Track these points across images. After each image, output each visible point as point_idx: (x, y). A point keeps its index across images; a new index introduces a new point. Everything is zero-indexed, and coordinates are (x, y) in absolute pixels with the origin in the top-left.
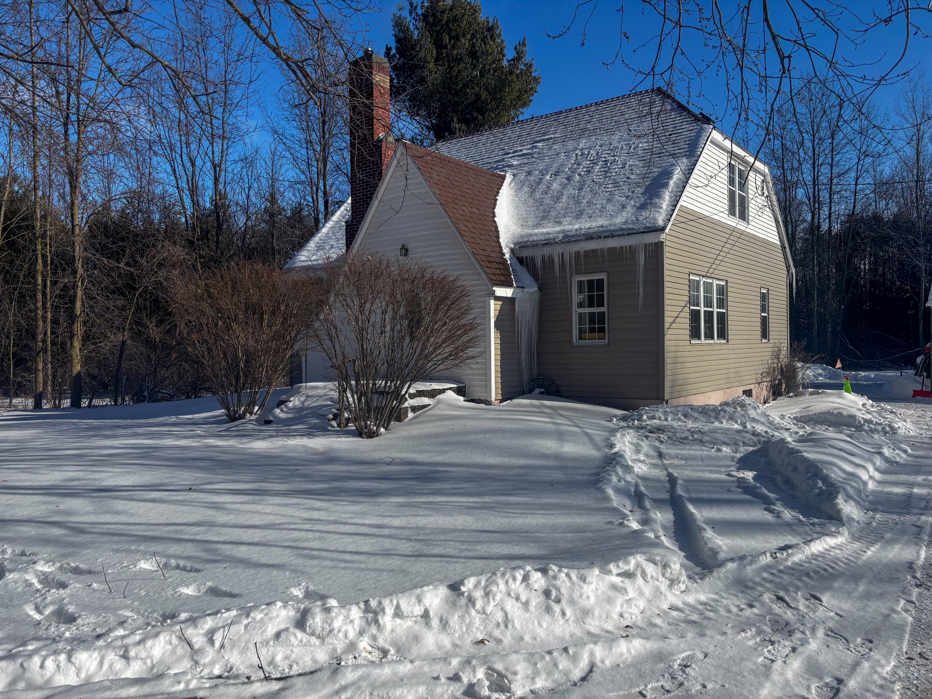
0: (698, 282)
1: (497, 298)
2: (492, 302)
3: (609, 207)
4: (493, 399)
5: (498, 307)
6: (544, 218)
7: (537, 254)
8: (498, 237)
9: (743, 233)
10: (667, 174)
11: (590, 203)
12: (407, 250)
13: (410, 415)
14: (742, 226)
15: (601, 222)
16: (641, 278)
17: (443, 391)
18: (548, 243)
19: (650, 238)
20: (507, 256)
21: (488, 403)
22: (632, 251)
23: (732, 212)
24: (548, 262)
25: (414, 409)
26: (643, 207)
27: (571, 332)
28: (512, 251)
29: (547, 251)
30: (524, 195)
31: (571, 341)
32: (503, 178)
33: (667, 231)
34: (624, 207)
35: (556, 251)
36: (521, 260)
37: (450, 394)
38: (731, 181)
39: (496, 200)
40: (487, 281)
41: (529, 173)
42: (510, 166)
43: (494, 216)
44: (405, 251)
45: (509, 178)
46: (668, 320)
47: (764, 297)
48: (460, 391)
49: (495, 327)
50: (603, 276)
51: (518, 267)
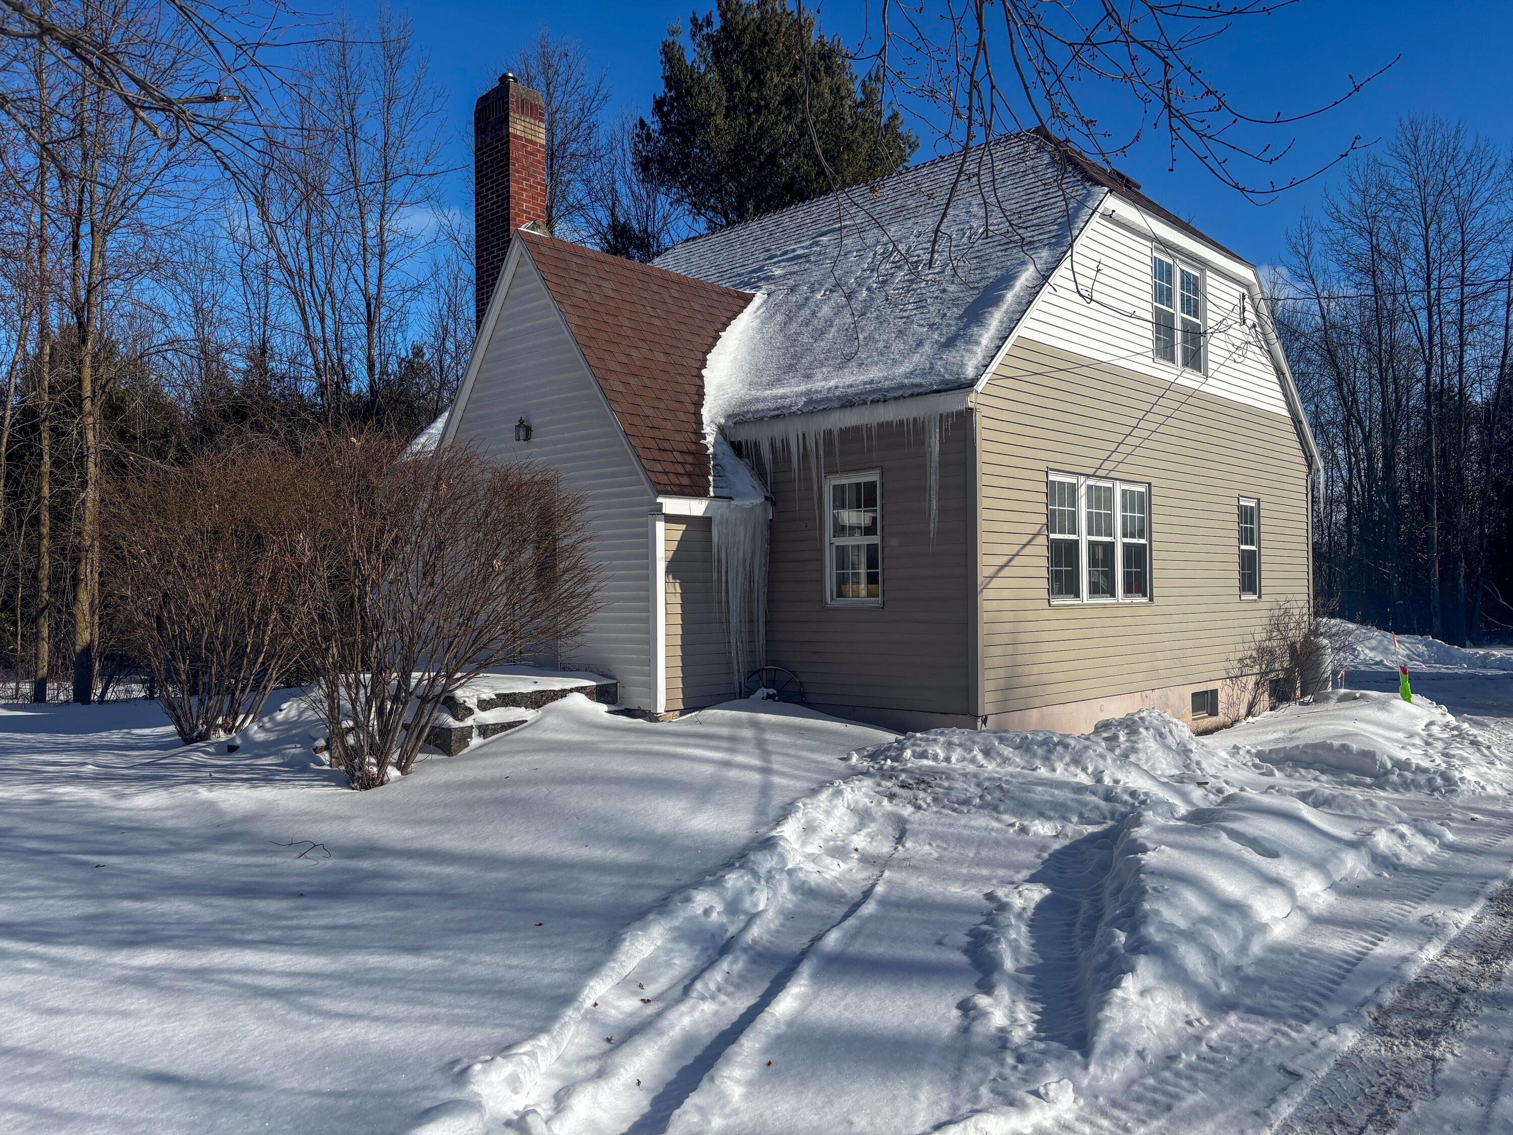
0: (1073, 488)
1: (671, 519)
2: (660, 526)
3: (898, 346)
4: (661, 709)
5: (678, 535)
6: (790, 369)
7: (762, 435)
8: (699, 405)
9: (1192, 394)
10: (1007, 280)
11: (870, 338)
12: (528, 430)
13: (476, 741)
14: (1190, 380)
15: (875, 373)
16: (934, 480)
17: (563, 693)
18: (780, 414)
19: (950, 403)
20: (710, 440)
21: (652, 717)
22: (918, 428)
23: (1165, 351)
24: (781, 450)
25: (485, 730)
26: (949, 343)
27: (822, 581)
28: (721, 429)
29: (778, 430)
30: (772, 328)
31: (822, 600)
32: (749, 299)
33: (980, 386)
34: (920, 344)
35: (792, 431)
36: (737, 448)
37: (579, 701)
38: (1162, 294)
39: (717, 338)
40: (647, 486)
41: (793, 290)
42: (768, 279)
43: (704, 365)
44: (525, 431)
45: (760, 298)
47: (1247, 516)
48: (602, 694)
49: (668, 571)
50: (873, 477)
51: (730, 460)
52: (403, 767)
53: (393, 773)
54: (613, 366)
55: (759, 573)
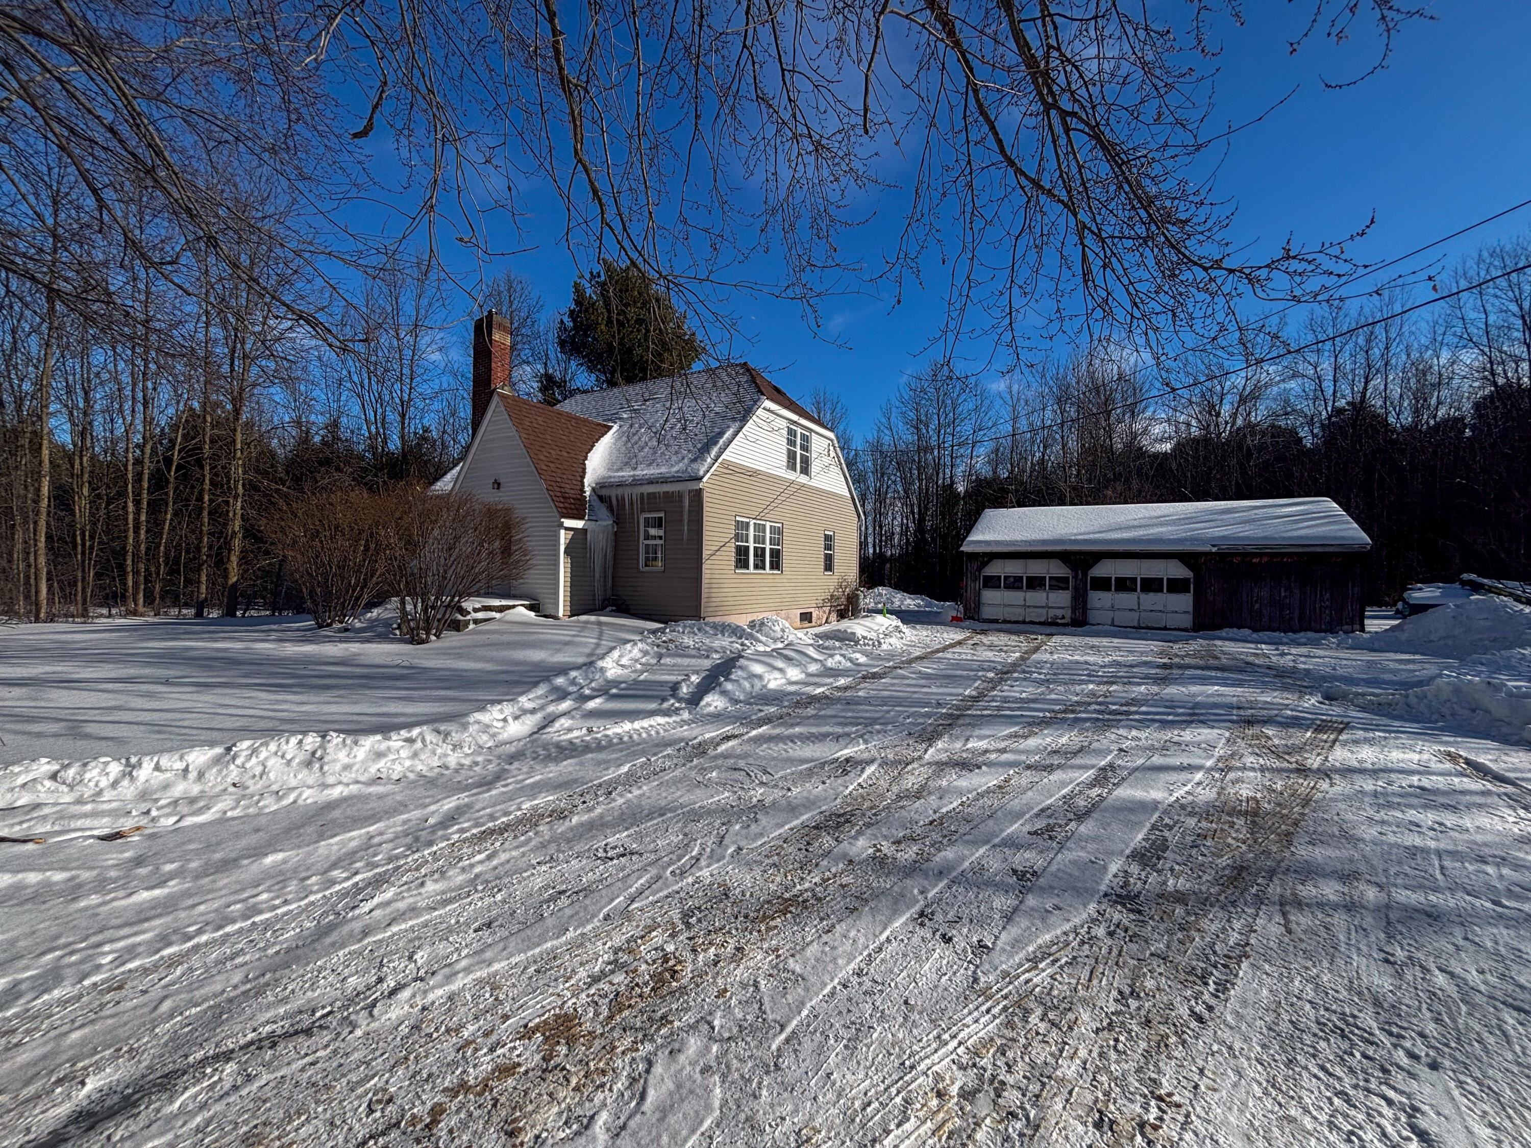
0: (748, 523)
1: (567, 529)
2: (562, 532)
3: (674, 458)
4: (561, 614)
5: (570, 537)
6: (627, 464)
7: (613, 493)
8: (583, 477)
9: (803, 485)
10: (721, 434)
11: (663, 453)
12: (499, 484)
13: (471, 626)
14: (803, 479)
15: (663, 470)
16: (686, 517)
17: (514, 607)
18: (621, 485)
19: (693, 486)
20: (587, 494)
21: (556, 618)
22: (680, 495)
23: (791, 466)
24: (621, 501)
25: (476, 622)
26: (694, 460)
27: (638, 560)
28: (593, 489)
29: (620, 491)
30: (619, 444)
31: (638, 568)
32: (610, 428)
33: (705, 480)
34: (683, 458)
35: (627, 491)
36: (601, 498)
37: (522, 610)
38: (791, 442)
39: (593, 446)
40: (557, 514)
41: (631, 426)
42: (620, 419)
43: (586, 458)
44: (497, 485)
45: (616, 427)
46: (706, 553)
47: (828, 538)
48: (531, 608)
49: (565, 552)
50: (662, 515)
51: (597, 503)
52: (438, 637)
53: (433, 638)
54: (542, 458)
55: (610, 555)
